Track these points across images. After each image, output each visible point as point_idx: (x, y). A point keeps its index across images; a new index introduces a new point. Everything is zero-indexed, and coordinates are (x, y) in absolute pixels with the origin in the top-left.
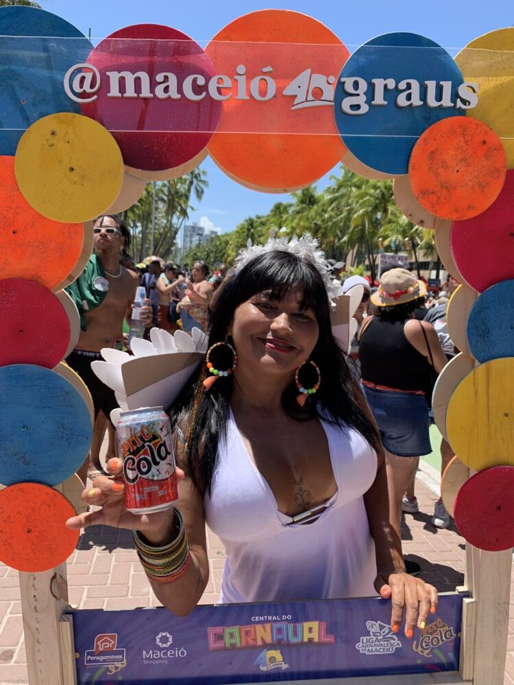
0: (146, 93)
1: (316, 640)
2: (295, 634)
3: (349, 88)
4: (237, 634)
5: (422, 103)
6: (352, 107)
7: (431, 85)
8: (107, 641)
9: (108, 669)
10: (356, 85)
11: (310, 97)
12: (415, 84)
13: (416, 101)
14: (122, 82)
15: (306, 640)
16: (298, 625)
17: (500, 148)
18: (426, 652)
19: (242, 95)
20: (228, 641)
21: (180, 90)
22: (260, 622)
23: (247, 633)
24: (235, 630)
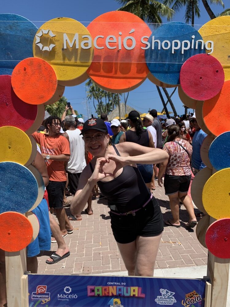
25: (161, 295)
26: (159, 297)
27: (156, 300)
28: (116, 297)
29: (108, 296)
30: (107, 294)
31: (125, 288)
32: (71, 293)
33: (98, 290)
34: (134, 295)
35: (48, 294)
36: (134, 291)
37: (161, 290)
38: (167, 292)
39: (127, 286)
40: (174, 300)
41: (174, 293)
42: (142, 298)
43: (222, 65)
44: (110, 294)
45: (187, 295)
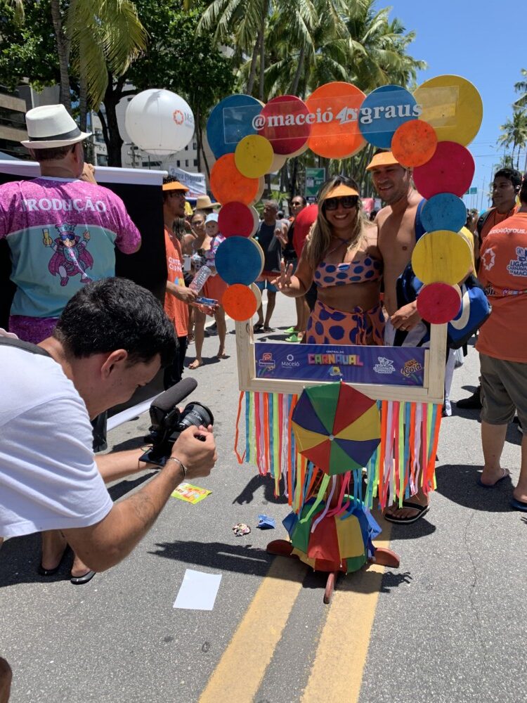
0: (282, 124)
1: (355, 364)
2: (346, 360)
3: (364, 113)
4: (320, 358)
5: (395, 116)
6: (366, 121)
7: (400, 107)
8: (267, 356)
9: (268, 369)
10: (367, 111)
11: (347, 118)
12: (393, 108)
13: (393, 115)
14: (273, 121)
15: (350, 363)
16: (347, 356)
17: (433, 132)
18: (407, 375)
19: (319, 121)
20: (317, 361)
21: (295, 121)
22: (330, 353)
23: (325, 358)
24: (319, 356)
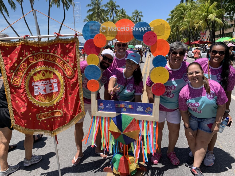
25: (138, 108)
26: (138, 109)
27: (137, 110)
28: (124, 108)
29: (122, 108)
30: (121, 107)
31: (127, 105)
32: (110, 106)
33: (119, 105)
34: (130, 108)
35: (103, 106)
36: (130, 106)
37: (139, 106)
38: (140, 107)
39: (128, 104)
40: (143, 110)
41: (143, 108)
42: (133, 109)
43: (157, 34)
44: (123, 107)
45: (147, 108)
